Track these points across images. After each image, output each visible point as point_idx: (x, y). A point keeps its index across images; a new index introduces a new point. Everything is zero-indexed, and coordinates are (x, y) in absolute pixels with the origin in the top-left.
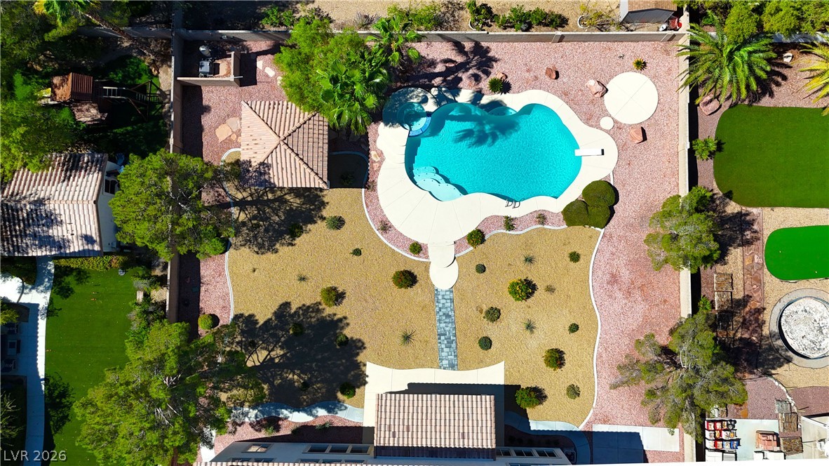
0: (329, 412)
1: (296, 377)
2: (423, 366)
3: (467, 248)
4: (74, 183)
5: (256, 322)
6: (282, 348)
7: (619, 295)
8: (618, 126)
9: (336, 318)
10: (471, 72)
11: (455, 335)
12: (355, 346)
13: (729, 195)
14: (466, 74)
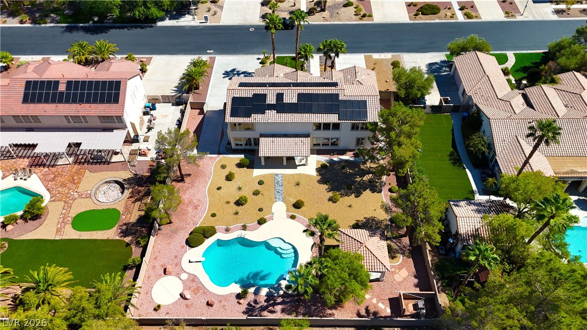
0: (332, 160)
1: (348, 171)
2: (290, 175)
3: (267, 218)
5: (370, 190)
6: (357, 181)
7: (195, 201)
8: (178, 275)
9: (332, 192)
10: (259, 306)
11: (275, 185)
12: (322, 181)
13: (128, 245)
14: (262, 304)
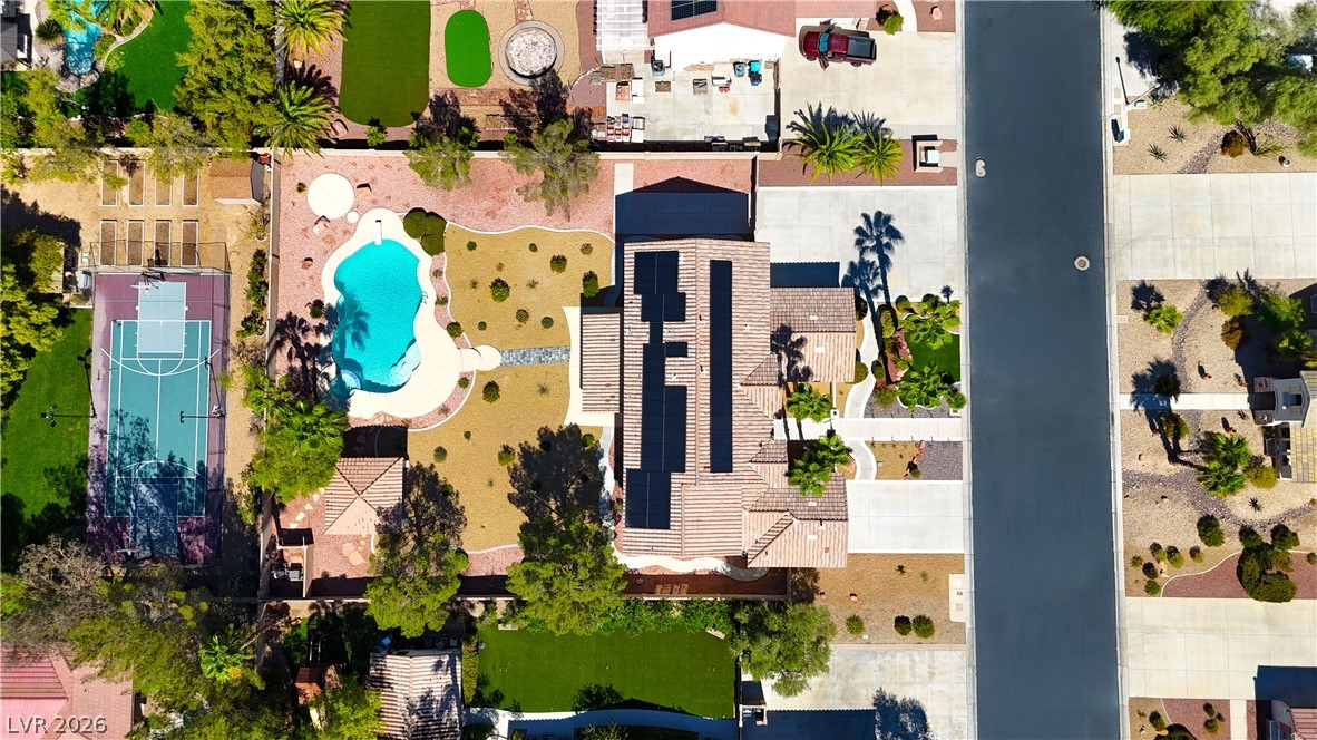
0: (601, 456)
1: (573, 486)
2: (568, 376)
4: (395, 678)
5: (526, 523)
6: (548, 500)
7: (504, 209)
8: (356, 208)
9: (521, 452)
10: (300, 335)
11: (541, 349)
13: (416, 116)
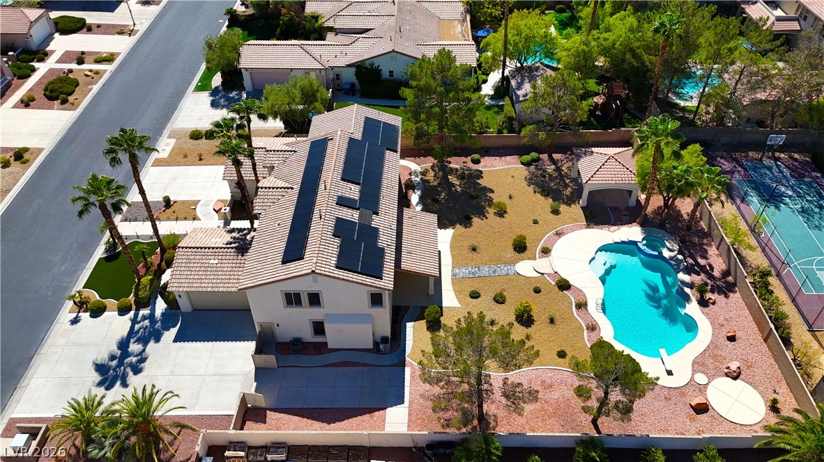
1: (443, 197)
2: (453, 258)
3: (553, 280)
6: (462, 190)
8: (702, 388)
9: (486, 214)
10: (708, 281)
11: (479, 277)
14: (705, 278)
